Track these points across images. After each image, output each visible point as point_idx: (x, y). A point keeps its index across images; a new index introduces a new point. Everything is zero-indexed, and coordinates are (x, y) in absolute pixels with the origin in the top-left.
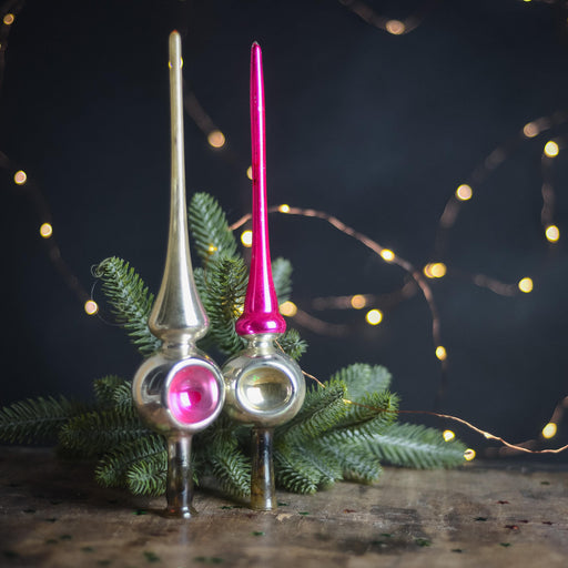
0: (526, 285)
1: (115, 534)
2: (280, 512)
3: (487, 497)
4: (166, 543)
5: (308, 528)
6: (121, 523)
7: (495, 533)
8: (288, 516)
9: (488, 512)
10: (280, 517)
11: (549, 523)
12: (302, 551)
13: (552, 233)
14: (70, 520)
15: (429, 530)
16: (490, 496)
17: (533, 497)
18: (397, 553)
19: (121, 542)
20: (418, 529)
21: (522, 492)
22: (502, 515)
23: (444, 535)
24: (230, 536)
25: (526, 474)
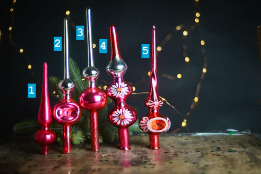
0: (179, 76)
1: (51, 164)
2: (103, 154)
3: (168, 145)
4: (66, 166)
5: (111, 159)
6: (52, 160)
7: (170, 157)
8: (106, 155)
9: (168, 150)
10: (103, 156)
11: (187, 153)
12: (109, 167)
13: (187, 59)
14: (37, 160)
15: (149, 157)
16: (169, 145)
17: (182, 144)
18: (139, 166)
19: (52, 167)
20: (146, 157)
21: (179, 143)
22: (172, 151)
23: (154, 159)
24: (87, 163)
25: (181, 137)
